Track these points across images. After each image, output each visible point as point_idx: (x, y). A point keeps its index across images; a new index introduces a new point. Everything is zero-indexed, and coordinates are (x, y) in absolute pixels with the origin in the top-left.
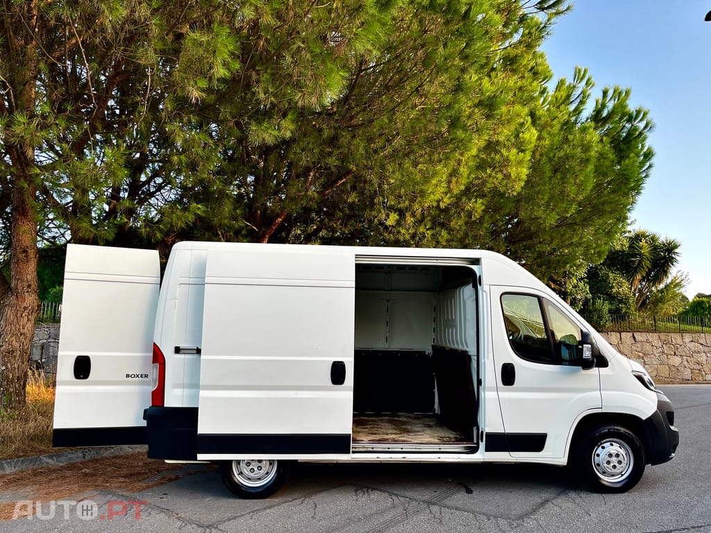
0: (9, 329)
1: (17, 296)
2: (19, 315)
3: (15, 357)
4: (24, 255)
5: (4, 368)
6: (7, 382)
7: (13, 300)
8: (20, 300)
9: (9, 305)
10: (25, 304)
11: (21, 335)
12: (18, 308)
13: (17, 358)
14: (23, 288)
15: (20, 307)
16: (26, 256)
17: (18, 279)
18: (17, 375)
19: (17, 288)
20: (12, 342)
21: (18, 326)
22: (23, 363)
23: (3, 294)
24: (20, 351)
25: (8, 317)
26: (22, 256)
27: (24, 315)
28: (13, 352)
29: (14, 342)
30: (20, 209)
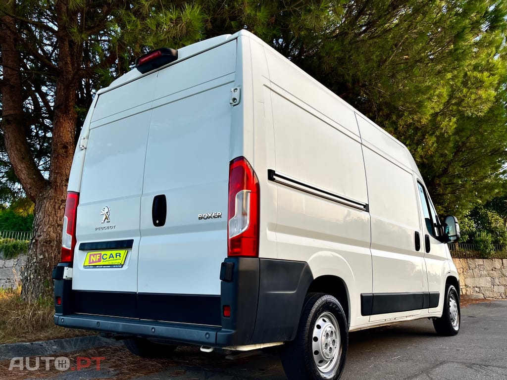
0: (47, 221)
1: (55, 188)
2: (57, 207)
3: (52, 247)
4: (64, 150)
5: (42, 257)
6: (45, 270)
7: (51, 192)
8: (58, 193)
9: (47, 197)
10: (63, 197)
11: (58, 226)
12: (56, 200)
13: (53, 248)
14: (62, 181)
15: (58, 200)
16: (66, 152)
17: (57, 173)
18: (54, 264)
19: (56, 182)
20: (49, 232)
21: (55, 218)
22: (59, 254)
23: (42, 188)
24: (57, 241)
25: (46, 209)
26: (62, 151)
27: (61, 207)
28: (50, 242)
29: (52, 233)
30: (63, 107)
